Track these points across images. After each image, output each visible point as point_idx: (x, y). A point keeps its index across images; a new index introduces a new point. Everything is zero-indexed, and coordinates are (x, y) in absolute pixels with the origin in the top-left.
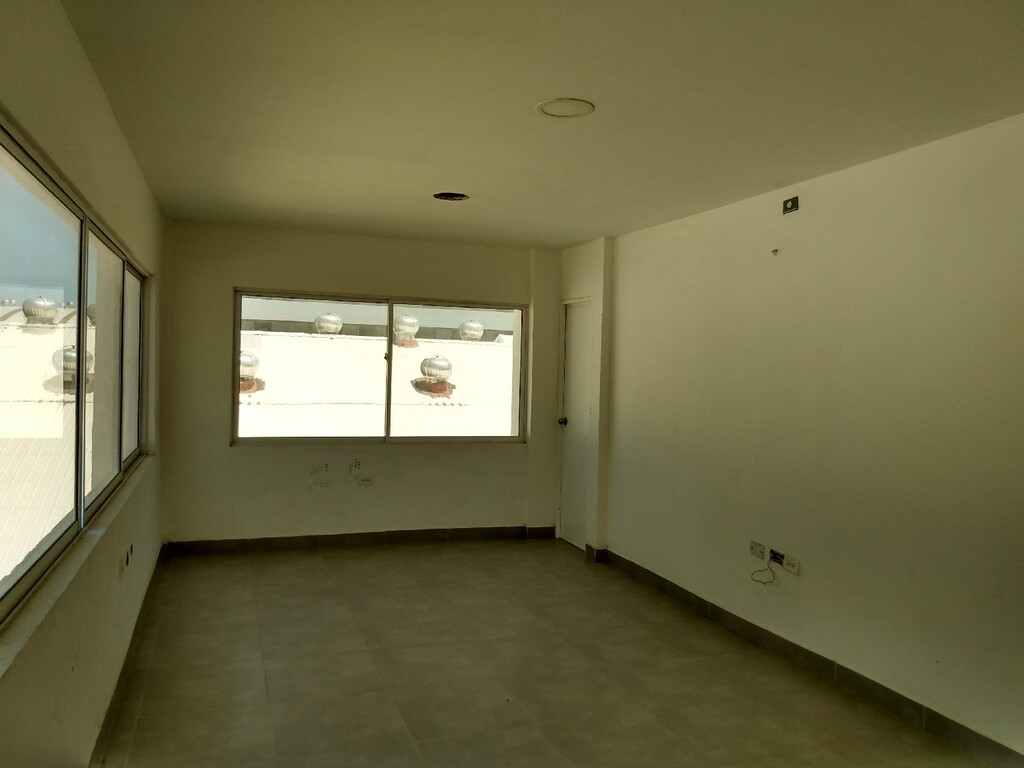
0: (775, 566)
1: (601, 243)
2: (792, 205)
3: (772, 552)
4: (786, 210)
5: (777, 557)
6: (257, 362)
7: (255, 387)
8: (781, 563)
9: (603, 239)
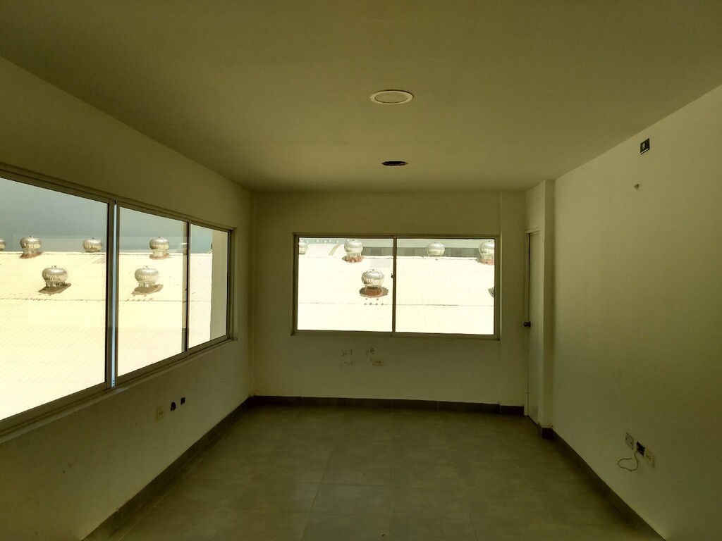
0: (639, 455)
1: (543, 185)
2: (646, 145)
3: (638, 444)
4: (642, 150)
5: (641, 449)
6: (383, 276)
7: (382, 293)
8: (643, 454)
9: (544, 182)
